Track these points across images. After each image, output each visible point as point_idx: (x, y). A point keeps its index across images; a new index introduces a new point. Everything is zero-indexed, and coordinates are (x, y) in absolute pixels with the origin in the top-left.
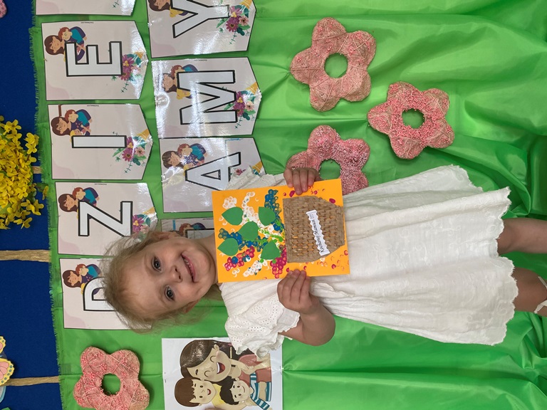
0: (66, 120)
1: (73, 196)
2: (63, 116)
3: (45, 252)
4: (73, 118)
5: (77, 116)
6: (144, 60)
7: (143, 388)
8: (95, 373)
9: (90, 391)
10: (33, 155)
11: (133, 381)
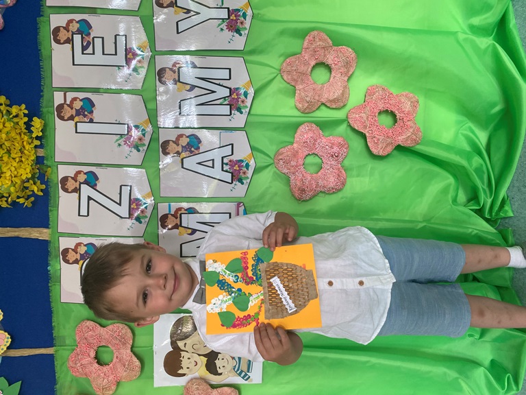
0: (71, 106)
1: (75, 179)
2: (68, 102)
3: (45, 230)
4: (78, 105)
5: (81, 103)
6: (148, 54)
7: (135, 359)
8: (89, 345)
9: (84, 362)
10: (37, 138)
11: (126, 353)
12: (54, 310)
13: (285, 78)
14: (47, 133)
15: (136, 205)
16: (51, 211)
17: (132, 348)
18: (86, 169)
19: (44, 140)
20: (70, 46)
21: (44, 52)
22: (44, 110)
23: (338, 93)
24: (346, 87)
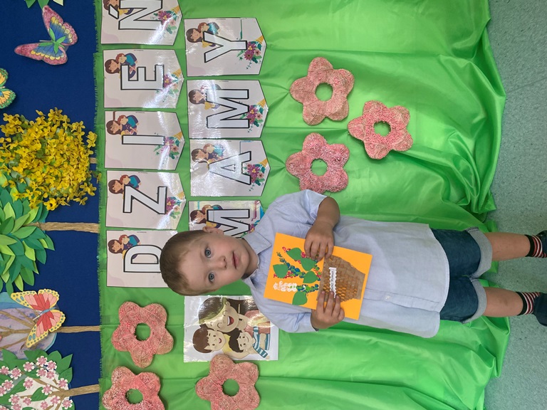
0: (118, 123)
1: (120, 182)
2: (116, 120)
3: (95, 225)
4: (124, 121)
5: (127, 120)
6: (181, 79)
7: (168, 335)
8: (130, 322)
9: (126, 337)
10: (92, 149)
11: (161, 329)
12: (101, 292)
13: (294, 97)
14: (99, 145)
15: (171, 203)
16: (101, 209)
17: (166, 325)
18: (130, 174)
19: (96, 151)
20: (119, 74)
21: (98, 80)
22: (97, 126)
23: (338, 108)
24: (345, 103)
